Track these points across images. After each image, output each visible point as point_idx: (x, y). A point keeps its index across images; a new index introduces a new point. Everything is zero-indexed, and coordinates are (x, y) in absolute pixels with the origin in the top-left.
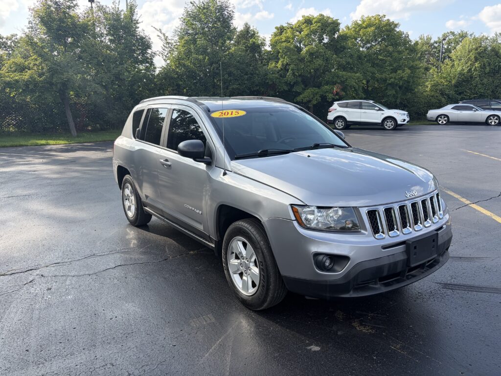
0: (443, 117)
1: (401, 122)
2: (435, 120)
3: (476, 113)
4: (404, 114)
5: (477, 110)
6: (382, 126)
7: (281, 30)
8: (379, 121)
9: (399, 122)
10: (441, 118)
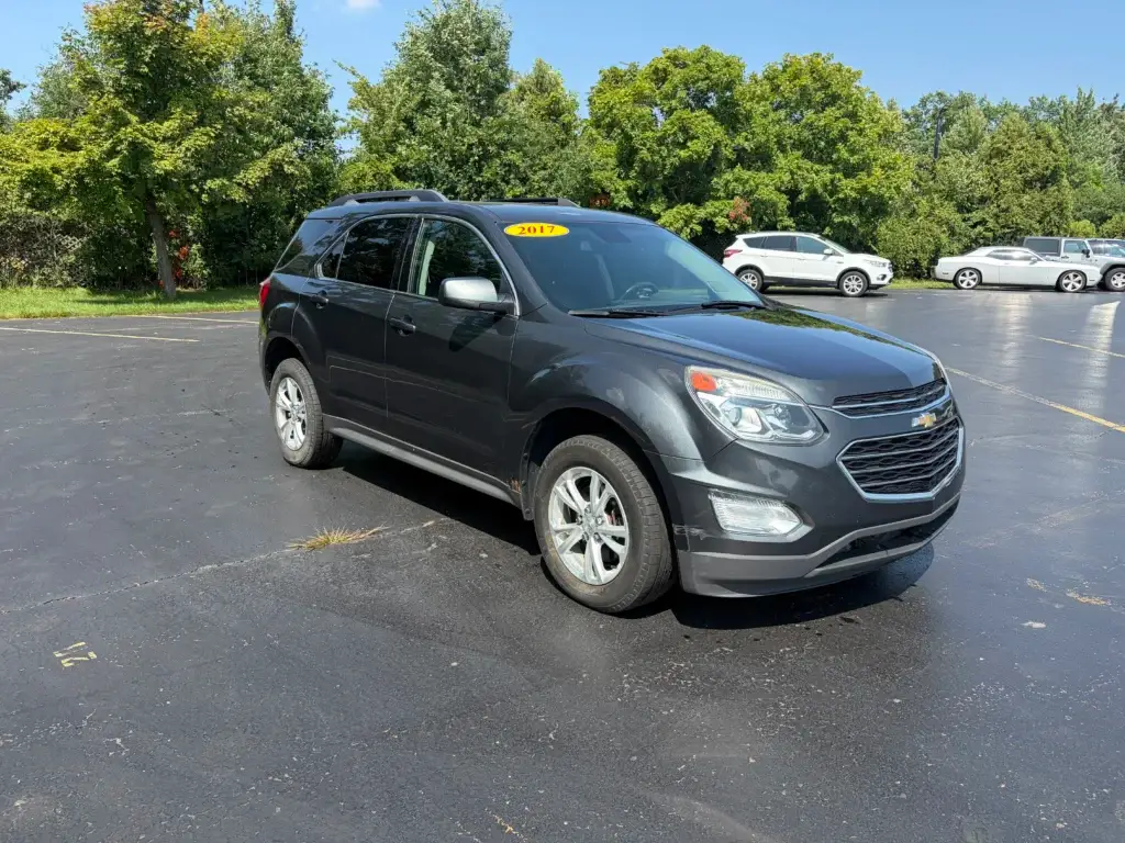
0: (967, 272)
1: (878, 279)
2: (951, 278)
3: (1036, 265)
4: (884, 265)
5: (1039, 260)
6: (838, 287)
7: (614, 78)
8: (833, 278)
9: (874, 281)
10: (964, 275)
